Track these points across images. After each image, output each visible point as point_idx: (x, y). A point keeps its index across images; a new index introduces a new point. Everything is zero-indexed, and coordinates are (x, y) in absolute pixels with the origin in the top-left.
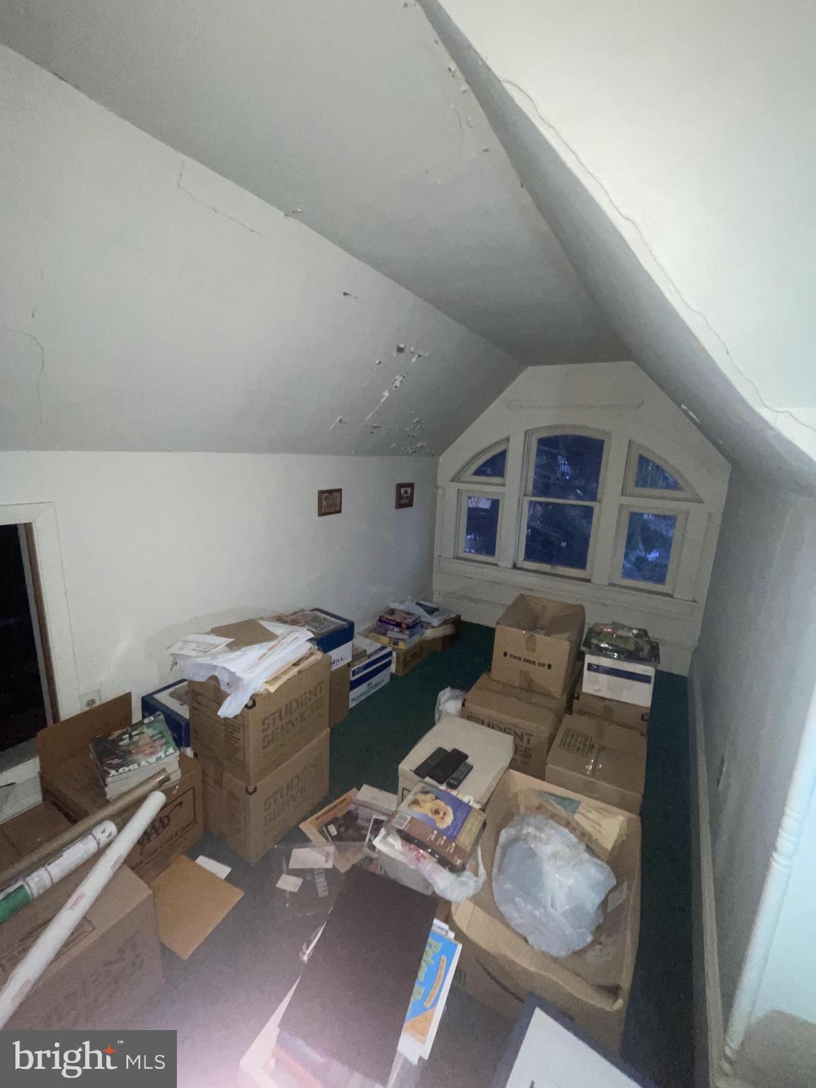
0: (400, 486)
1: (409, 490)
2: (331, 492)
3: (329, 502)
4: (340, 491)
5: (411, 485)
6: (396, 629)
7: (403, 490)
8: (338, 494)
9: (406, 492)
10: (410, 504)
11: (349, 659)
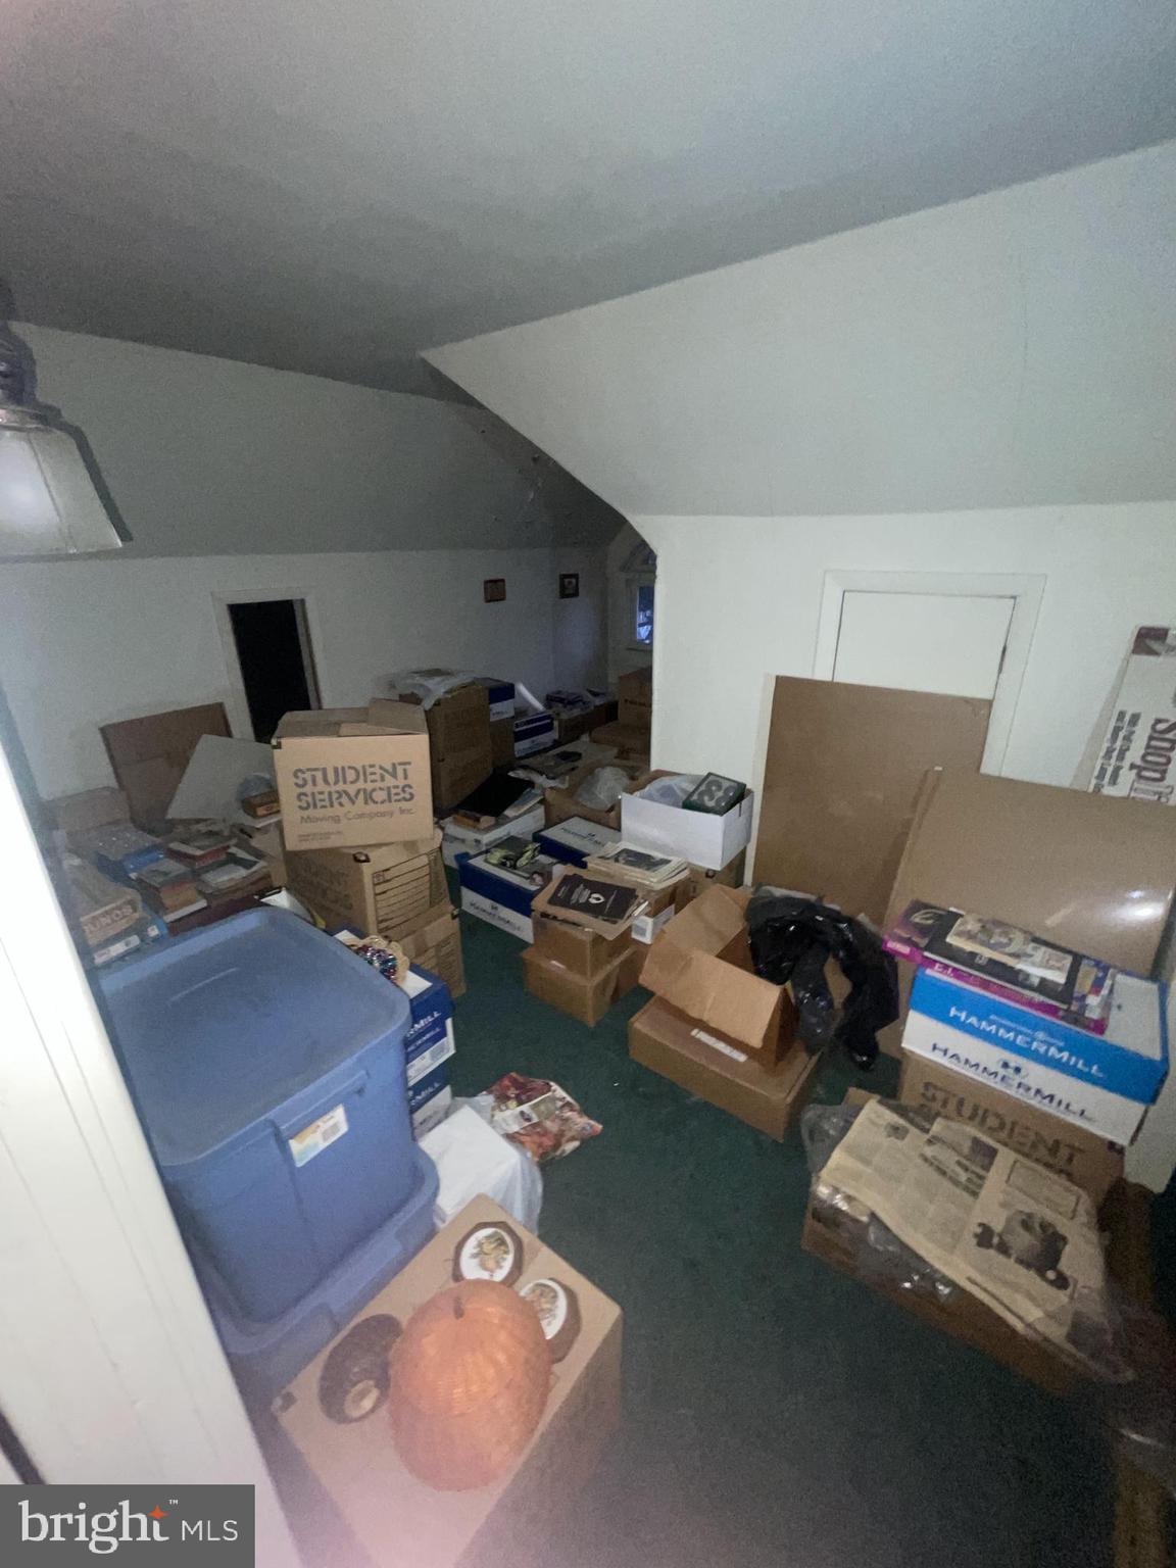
0: (563, 577)
1: (574, 581)
2: (495, 581)
3: (495, 591)
4: (503, 581)
5: (576, 576)
6: (560, 705)
7: (566, 580)
8: (501, 583)
9: (570, 583)
10: (576, 594)
11: (512, 713)
